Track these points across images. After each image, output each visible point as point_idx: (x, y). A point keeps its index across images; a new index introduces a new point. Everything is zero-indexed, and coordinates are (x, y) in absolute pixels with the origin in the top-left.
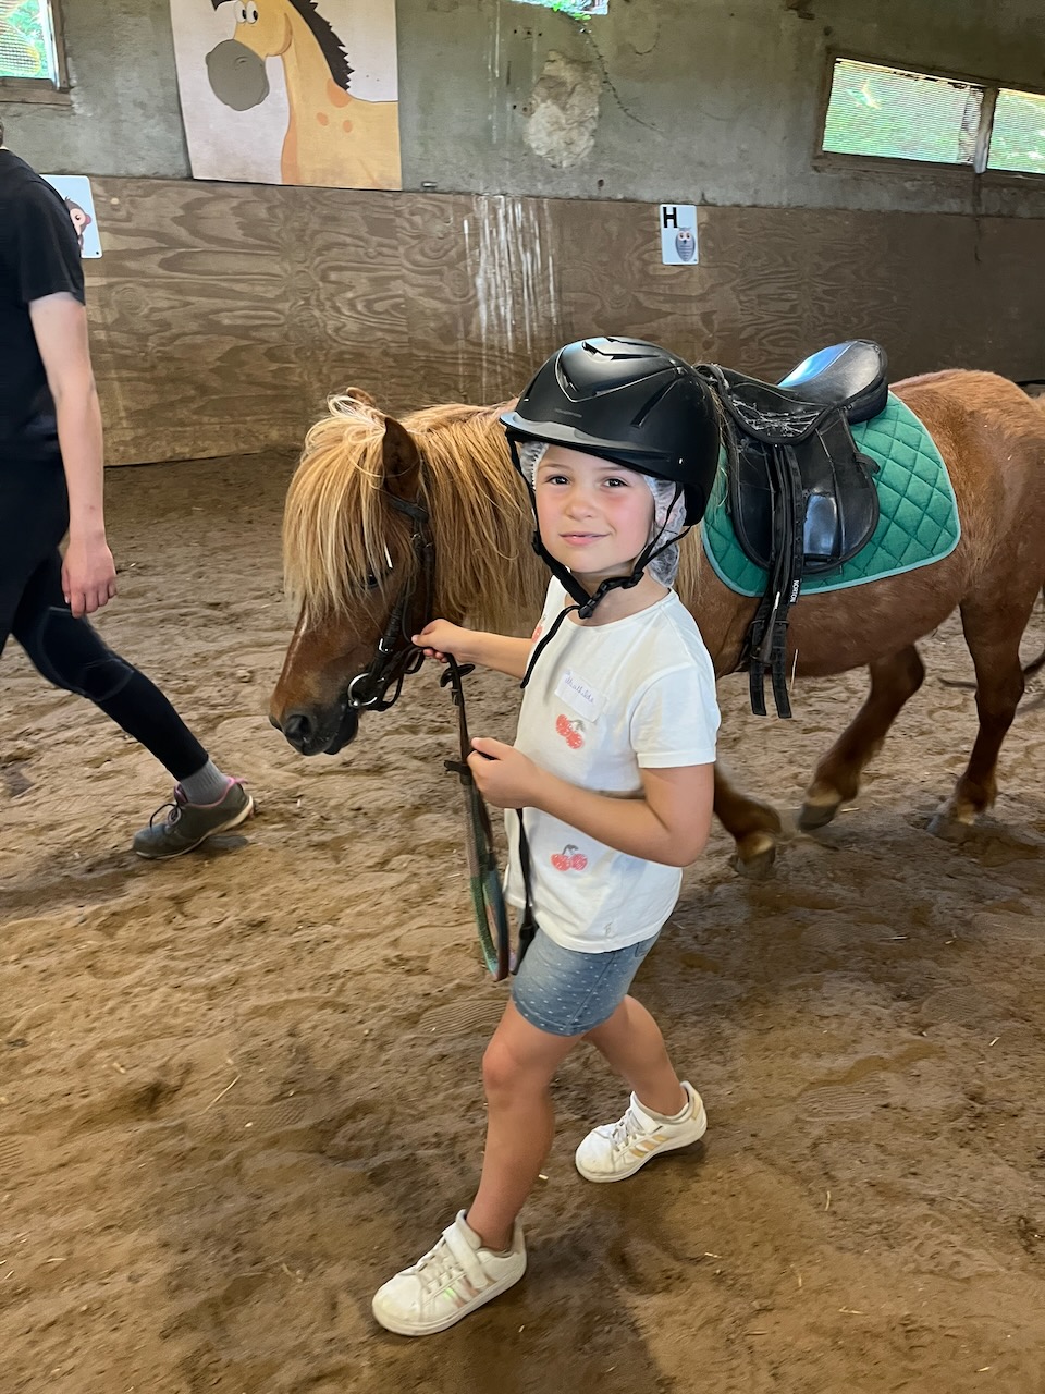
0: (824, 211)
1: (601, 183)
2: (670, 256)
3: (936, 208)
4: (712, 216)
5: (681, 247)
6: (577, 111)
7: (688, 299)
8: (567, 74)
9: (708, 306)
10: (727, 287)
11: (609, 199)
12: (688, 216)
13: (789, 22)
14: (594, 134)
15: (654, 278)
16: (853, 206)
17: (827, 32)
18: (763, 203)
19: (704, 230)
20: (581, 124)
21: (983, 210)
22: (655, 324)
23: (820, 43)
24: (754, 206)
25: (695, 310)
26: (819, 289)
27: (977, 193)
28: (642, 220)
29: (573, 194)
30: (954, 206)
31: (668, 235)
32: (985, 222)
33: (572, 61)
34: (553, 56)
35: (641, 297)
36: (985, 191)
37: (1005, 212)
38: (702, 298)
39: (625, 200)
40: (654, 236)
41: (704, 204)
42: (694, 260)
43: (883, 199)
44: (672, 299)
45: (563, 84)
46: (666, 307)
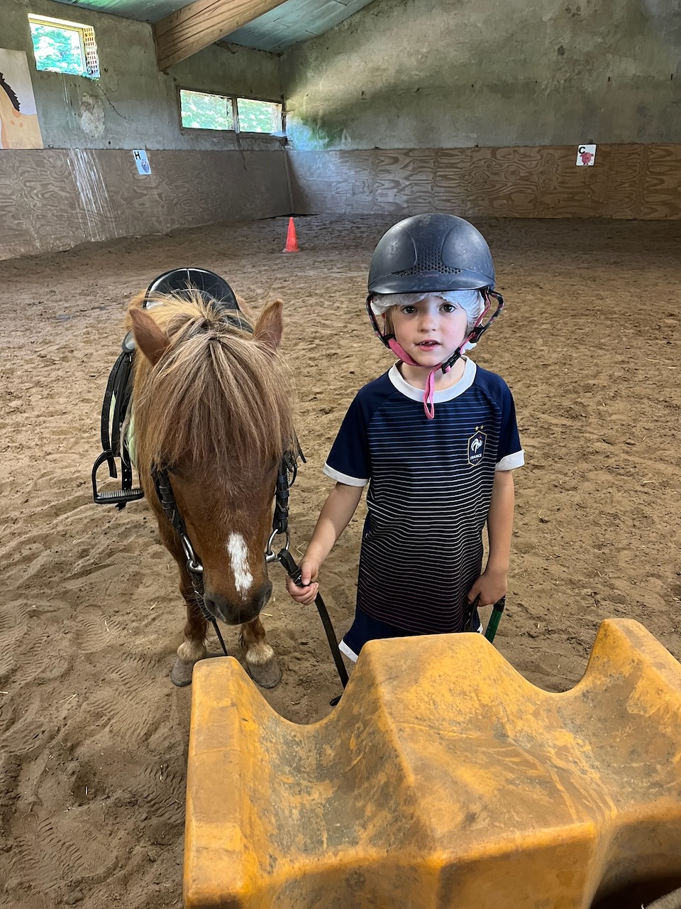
0: (187, 151)
1: (110, 143)
2: (141, 172)
3: (226, 149)
4: (151, 154)
5: (144, 167)
6: (97, 115)
7: (151, 188)
8: (91, 101)
9: (160, 191)
10: (164, 183)
11: (114, 149)
12: (143, 154)
13: (161, 76)
14: (104, 123)
15: (138, 180)
16: (198, 149)
17: (175, 79)
18: (167, 148)
19: (151, 160)
20: (99, 120)
21: (242, 149)
22: (142, 199)
23: (173, 84)
24: (164, 150)
25: (155, 192)
26: (195, 182)
27: (239, 142)
28: (127, 156)
29: (101, 148)
30: (232, 147)
31: (138, 162)
32: (244, 153)
33: (91, 96)
34: (85, 94)
35: (135, 188)
36: (241, 140)
37: (250, 149)
38: (156, 187)
39: (119, 149)
40: (134, 163)
41: (147, 150)
42: (150, 172)
43: (206, 145)
44: (146, 188)
45: (90, 105)
46: (145, 192)
